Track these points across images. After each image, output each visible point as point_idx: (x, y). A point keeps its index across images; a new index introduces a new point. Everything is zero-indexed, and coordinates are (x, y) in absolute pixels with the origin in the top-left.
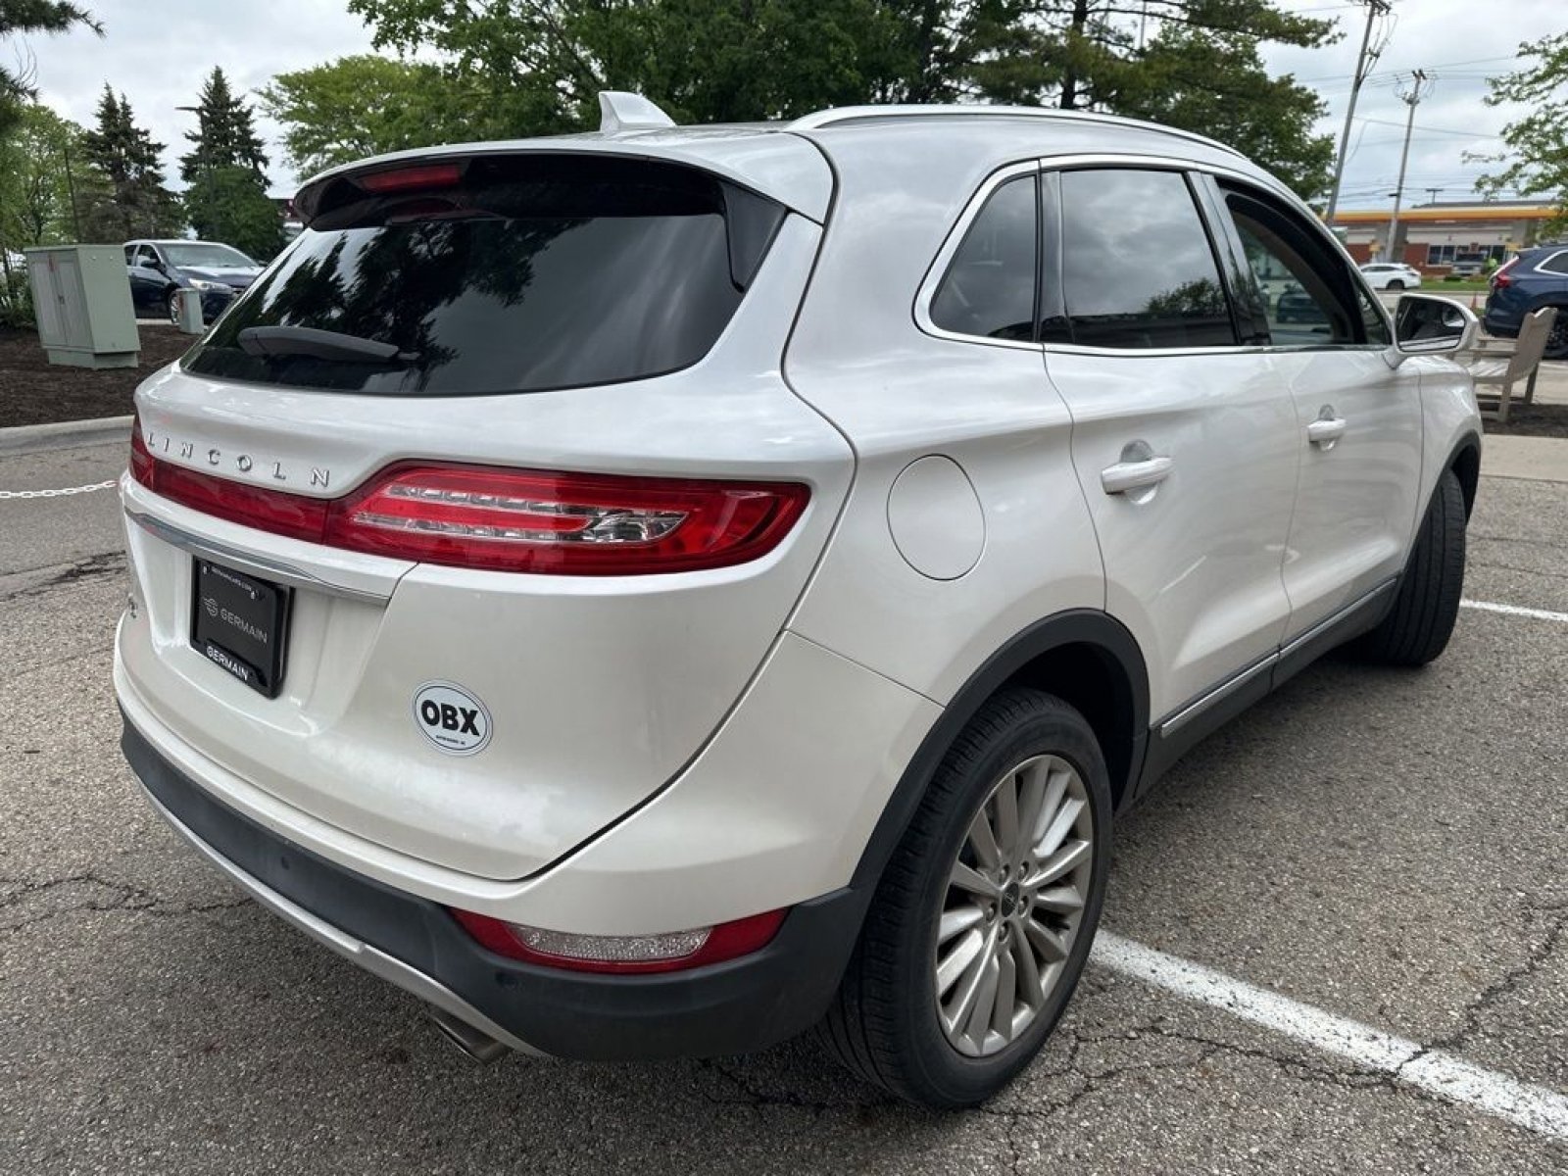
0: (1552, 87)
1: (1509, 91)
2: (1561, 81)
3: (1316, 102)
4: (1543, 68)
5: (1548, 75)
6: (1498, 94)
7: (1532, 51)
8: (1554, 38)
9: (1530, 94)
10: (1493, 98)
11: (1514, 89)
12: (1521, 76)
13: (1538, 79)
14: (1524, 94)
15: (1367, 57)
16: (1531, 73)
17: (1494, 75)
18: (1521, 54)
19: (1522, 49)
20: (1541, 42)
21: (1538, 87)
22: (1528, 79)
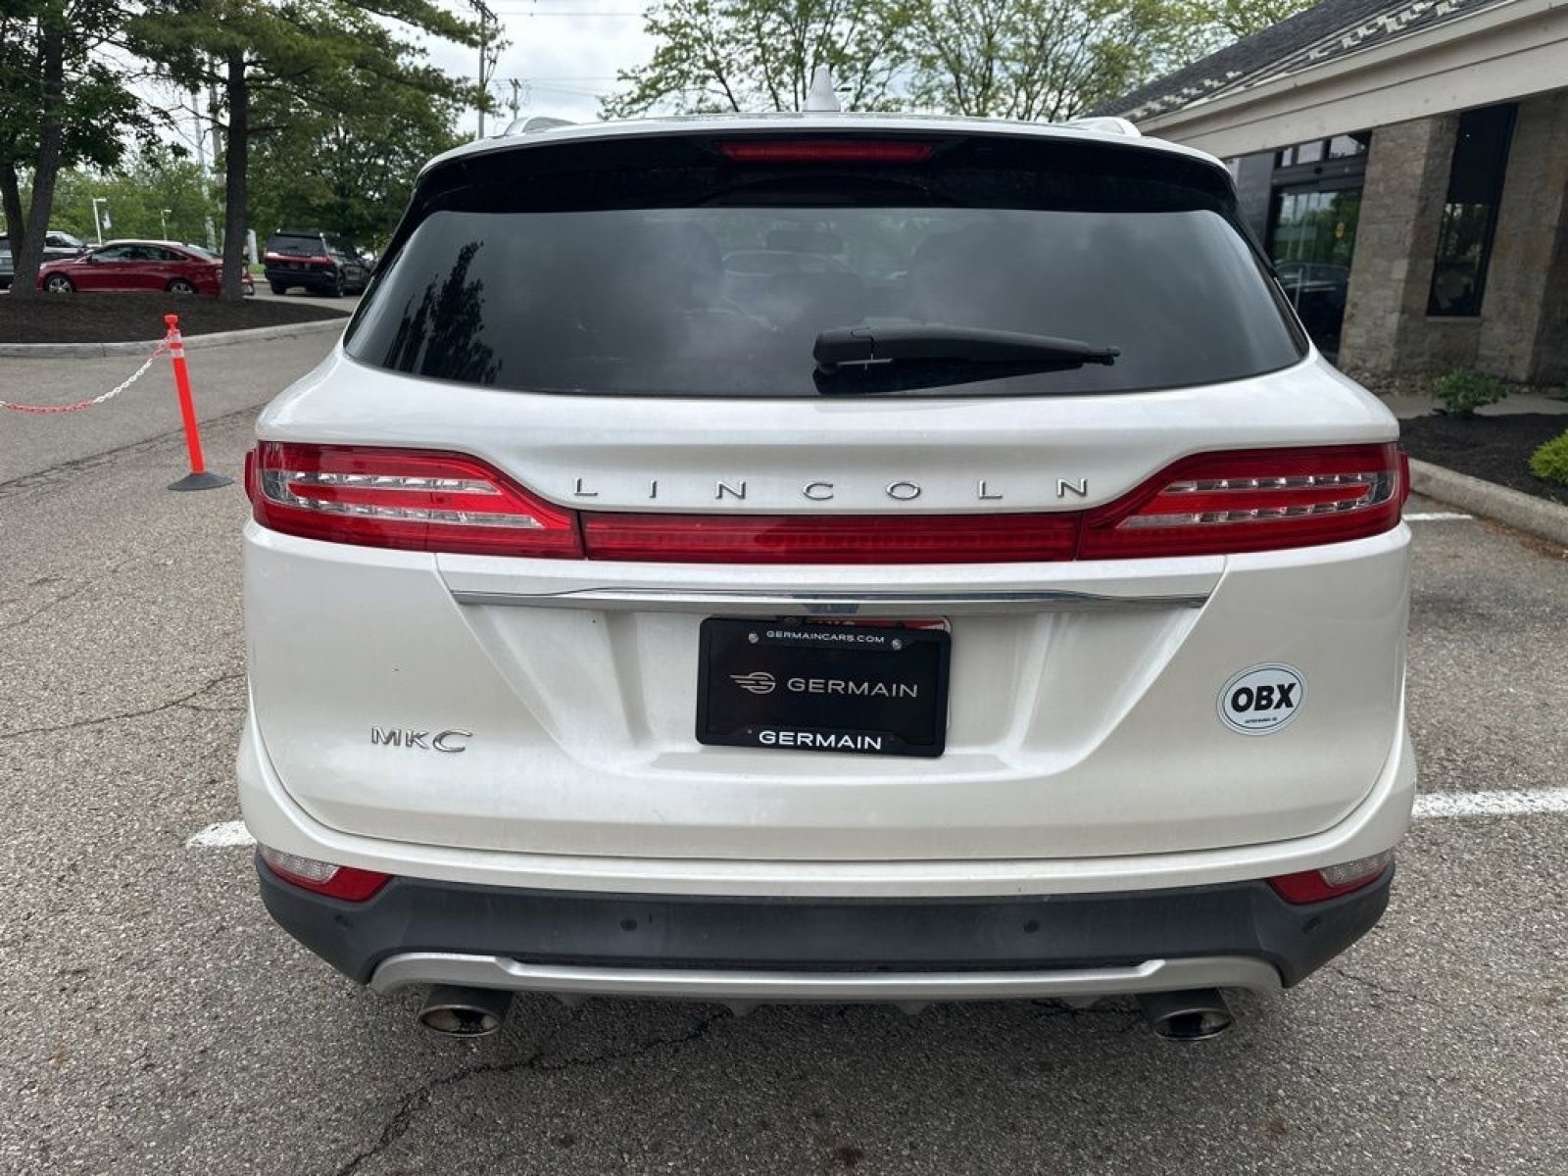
0: (645, 109)
1: (614, 109)
2: (650, 104)
3: (492, 103)
4: (636, 93)
5: (642, 97)
6: (607, 110)
7: (626, 77)
8: (642, 68)
9: (630, 113)
10: (604, 114)
11: (618, 107)
12: (621, 97)
13: (634, 101)
14: (625, 112)
15: (487, 62)
16: (629, 94)
17: (602, 94)
18: (619, 79)
19: (620, 75)
20: (633, 71)
21: (636, 107)
22: (627, 99)
